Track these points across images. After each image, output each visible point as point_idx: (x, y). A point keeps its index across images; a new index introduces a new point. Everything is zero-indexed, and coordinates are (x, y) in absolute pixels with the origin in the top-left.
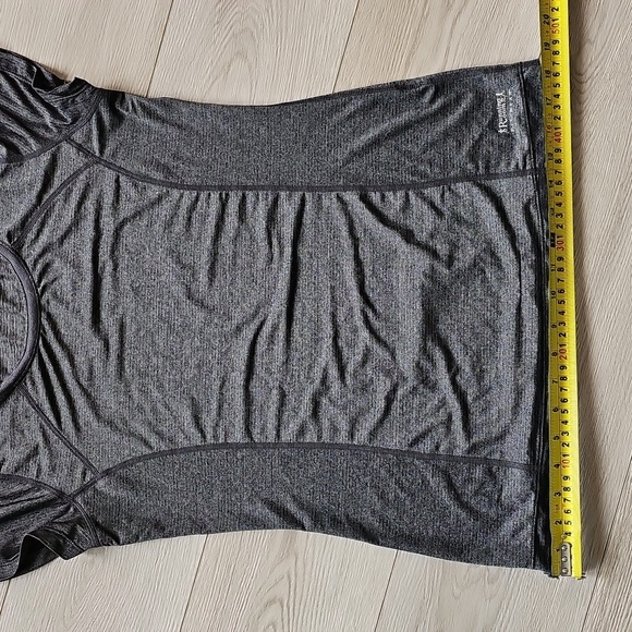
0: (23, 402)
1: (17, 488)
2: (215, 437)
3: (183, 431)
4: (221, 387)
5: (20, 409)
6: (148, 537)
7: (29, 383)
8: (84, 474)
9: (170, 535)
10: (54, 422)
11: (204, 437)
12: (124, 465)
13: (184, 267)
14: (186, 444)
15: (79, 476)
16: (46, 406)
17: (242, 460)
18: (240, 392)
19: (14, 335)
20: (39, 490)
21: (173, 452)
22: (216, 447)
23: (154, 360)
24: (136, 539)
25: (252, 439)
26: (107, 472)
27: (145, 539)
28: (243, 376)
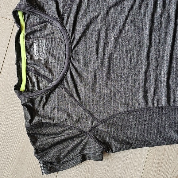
0: (63, 91)
1: (61, 129)
2: (153, 104)
3: (138, 101)
4: (156, 82)
5: (62, 94)
6: (125, 149)
7: (65, 82)
8: (92, 122)
9: (135, 148)
10: (78, 100)
11: (147, 104)
12: (111, 117)
13: (138, 28)
14: (139, 107)
15: (90, 123)
16: (74, 93)
17: (165, 114)
18: (164, 84)
19: (59, 60)
20: (71, 129)
21: (133, 111)
22: (153, 108)
23: (125, 70)
24: (120, 150)
25: (170, 105)
26: (104, 121)
27: (124, 150)
28: (166, 77)
